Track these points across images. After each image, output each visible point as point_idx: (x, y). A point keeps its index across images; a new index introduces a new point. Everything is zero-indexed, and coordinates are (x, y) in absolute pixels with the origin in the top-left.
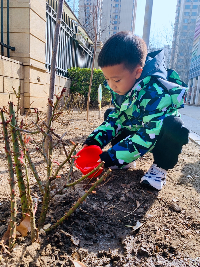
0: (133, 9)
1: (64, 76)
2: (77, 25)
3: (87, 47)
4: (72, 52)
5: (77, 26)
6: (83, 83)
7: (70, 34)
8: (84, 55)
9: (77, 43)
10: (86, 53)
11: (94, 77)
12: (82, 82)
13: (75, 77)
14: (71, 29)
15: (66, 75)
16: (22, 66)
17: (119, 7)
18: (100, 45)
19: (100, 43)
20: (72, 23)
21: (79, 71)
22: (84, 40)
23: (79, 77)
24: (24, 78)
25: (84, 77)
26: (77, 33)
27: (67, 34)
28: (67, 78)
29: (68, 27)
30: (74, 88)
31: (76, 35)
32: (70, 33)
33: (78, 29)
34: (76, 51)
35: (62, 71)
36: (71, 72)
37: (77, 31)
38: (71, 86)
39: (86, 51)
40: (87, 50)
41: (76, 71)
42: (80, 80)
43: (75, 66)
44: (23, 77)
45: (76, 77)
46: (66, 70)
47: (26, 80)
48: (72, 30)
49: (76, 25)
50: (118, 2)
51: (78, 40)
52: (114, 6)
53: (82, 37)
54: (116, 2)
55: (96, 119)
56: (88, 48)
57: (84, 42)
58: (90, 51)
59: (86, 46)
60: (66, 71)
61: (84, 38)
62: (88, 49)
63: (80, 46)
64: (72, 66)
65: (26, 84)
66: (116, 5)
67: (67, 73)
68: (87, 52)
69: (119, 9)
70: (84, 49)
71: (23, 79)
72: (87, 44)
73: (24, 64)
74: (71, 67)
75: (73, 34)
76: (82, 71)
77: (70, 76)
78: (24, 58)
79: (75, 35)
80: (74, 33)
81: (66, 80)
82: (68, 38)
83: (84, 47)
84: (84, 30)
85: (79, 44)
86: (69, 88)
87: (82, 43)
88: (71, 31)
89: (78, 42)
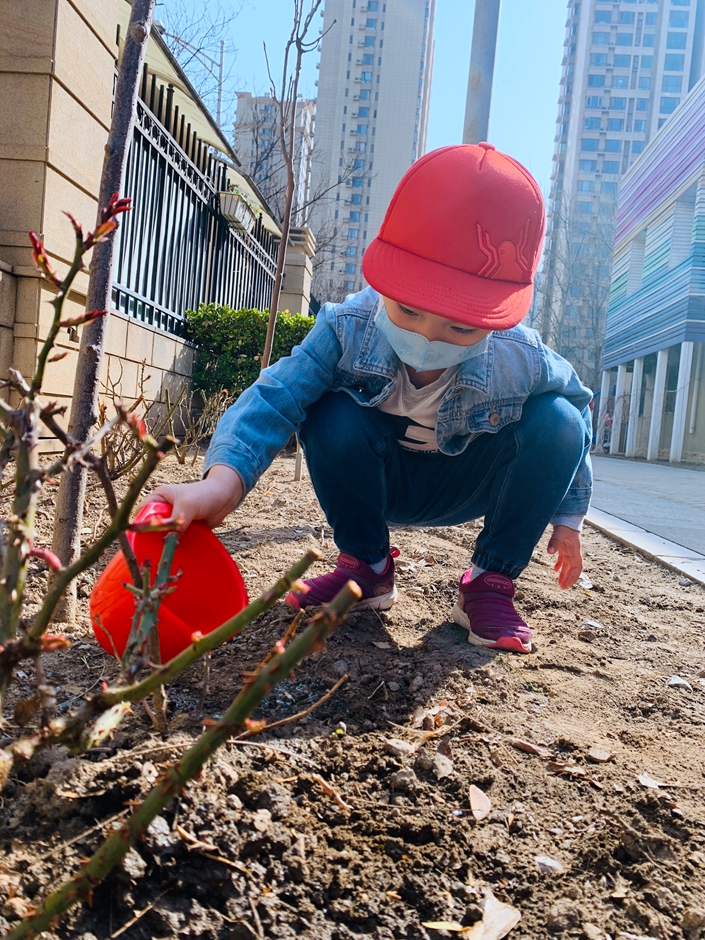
0: (415, 143)
1: (171, 331)
2: (225, 165)
3: (259, 244)
4: (205, 253)
5: (225, 169)
6: (239, 361)
7: (198, 193)
8: (248, 267)
9: (224, 224)
10: (255, 264)
11: (283, 340)
12: (235, 355)
13: (212, 340)
14: (203, 173)
15: (181, 329)
16: (8, 280)
17: (370, 135)
18: (304, 240)
19: (305, 233)
20: (208, 155)
21: (229, 318)
22: (248, 215)
23: (225, 340)
24: (15, 322)
25: (244, 338)
26: (223, 189)
27: (189, 188)
28: (183, 341)
29: (194, 166)
30: (206, 376)
31: (222, 196)
32: (201, 189)
33: (227, 177)
34: (220, 252)
35: (167, 315)
36: (199, 321)
37: (225, 185)
38: (198, 368)
39: (255, 257)
40: (257, 252)
41: (216, 317)
42: (230, 348)
43: (214, 301)
44: (12, 319)
45: (218, 338)
46: (180, 314)
47: (20, 330)
48: (208, 180)
49: (222, 165)
50: (366, 119)
51: (227, 213)
52: (352, 131)
53: (240, 203)
54: (361, 119)
55: (284, 482)
56: (261, 248)
57: (248, 224)
58: (269, 258)
59: (255, 240)
60: (181, 318)
61: (248, 208)
62: (264, 251)
63: (232, 236)
64: (203, 301)
65: (21, 345)
66: (359, 127)
67: (185, 322)
68: (259, 261)
69: (370, 140)
70: (247, 248)
71: (10, 324)
72: (259, 231)
73: (20, 271)
74: (201, 302)
75: (211, 193)
76: (239, 320)
77: (194, 334)
78: (21, 250)
79: (217, 197)
80: (215, 191)
81: (180, 347)
82: (192, 205)
83: (249, 240)
84: (251, 184)
85: (231, 230)
86: (190, 375)
87: (243, 224)
88: (202, 180)
89: (227, 222)
